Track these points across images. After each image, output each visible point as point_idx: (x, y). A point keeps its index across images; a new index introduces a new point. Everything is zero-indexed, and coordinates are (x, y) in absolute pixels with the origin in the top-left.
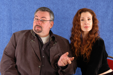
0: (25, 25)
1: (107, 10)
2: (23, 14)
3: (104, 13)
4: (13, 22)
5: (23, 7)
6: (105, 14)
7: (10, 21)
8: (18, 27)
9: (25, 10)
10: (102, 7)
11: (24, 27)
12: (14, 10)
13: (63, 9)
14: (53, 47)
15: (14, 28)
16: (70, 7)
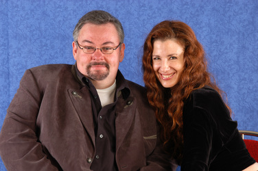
0: (43, 52)
1: (253, 18)
2: (39, 23)
3: (246, 23)
4: (13, 43)
5: (38, 5)
6: (247, 27)
7: (6, 42)
8: (24, 57)
9: (44, 13)
10: (241, 9)
11: (40, 58)
12: (14, 14)
13: (141, 13)
14: (123, 114)
15: (16, 60)
16: (159, 9)
